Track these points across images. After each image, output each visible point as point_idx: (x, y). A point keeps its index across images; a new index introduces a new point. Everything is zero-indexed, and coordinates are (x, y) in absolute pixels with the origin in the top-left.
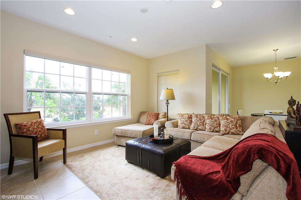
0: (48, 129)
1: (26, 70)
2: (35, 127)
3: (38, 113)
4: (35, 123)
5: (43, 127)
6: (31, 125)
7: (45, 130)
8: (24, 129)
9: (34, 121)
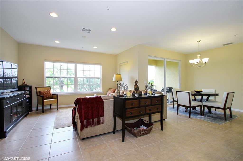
0: (52, 94)
1: (46, 68)
2: (46, 93)
3: (49, 87)
4: (47, 91)
5: (50, 93)
6: (45, 92)
7: (50, 95)
8: (42, 93)
9: (47, 90)
